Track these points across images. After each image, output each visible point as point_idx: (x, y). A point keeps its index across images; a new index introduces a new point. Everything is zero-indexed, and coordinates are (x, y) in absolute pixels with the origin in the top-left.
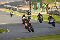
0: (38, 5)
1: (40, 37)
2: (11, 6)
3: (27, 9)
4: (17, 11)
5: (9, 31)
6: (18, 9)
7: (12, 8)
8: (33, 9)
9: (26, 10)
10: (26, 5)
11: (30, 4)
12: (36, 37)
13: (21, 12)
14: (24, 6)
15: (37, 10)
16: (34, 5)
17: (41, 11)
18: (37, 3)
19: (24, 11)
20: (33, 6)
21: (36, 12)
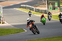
0: (56, 5)
1: (58, 37)
2: (28, 6)
3: (45, 8)
4: (34, 11)
5: (26, 31)
6: (36, 9)
7: (29, 7)
8: (51, 8)
9: (43, 9)
10: (43, 4)
11: (48, 4)
12: (54, 38)
13: (38, 12)
14: (41, 6)
15: (55, 9)
16: (52, 4)
17: (59, 11)
18: (55, 3)
19: (42, 10)
20: (51, 6)
21: (53, 12)
